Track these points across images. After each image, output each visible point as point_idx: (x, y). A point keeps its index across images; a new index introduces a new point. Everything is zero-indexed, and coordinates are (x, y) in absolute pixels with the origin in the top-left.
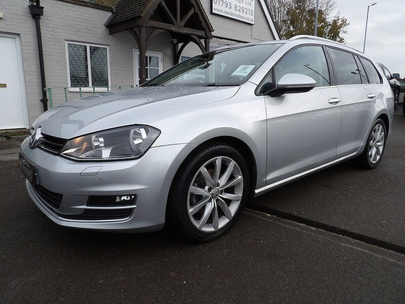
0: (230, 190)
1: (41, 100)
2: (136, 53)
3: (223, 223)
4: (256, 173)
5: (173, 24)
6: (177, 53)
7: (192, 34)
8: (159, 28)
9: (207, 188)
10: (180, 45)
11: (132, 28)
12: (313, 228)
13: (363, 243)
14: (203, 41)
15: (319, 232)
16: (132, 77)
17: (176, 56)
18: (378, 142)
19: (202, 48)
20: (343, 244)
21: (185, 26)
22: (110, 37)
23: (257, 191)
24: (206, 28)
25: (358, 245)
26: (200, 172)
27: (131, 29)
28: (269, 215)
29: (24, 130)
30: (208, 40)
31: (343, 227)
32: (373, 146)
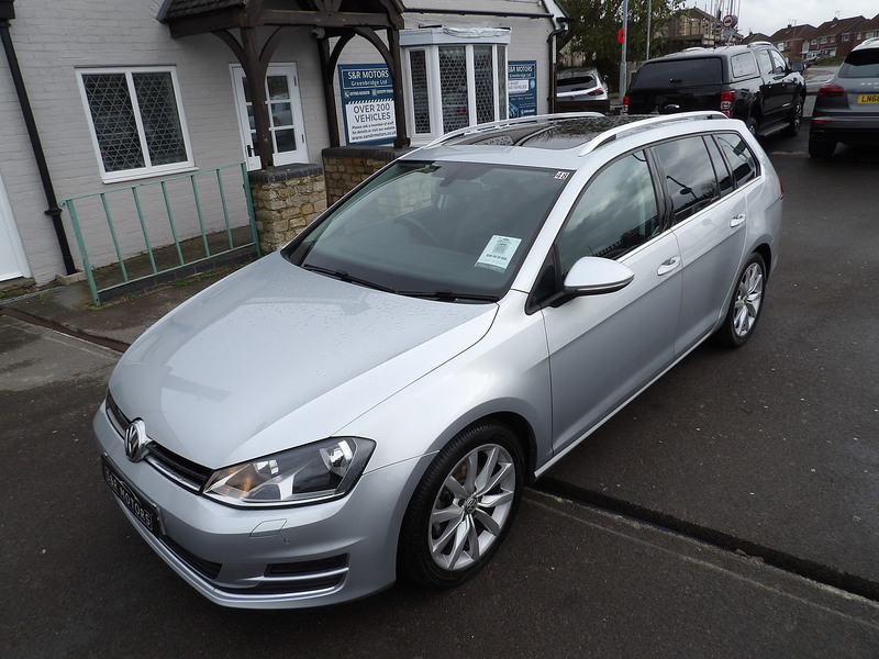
0: (496, 490)
1: (47, 213)
2: (238, 74)
3: (485, 541)
4: (535, 447)
5: (317, 9)
6: (327, 60)
7: (360, 26)
8: (285, 25)
9: (455, 501)
10: (333, 41)
11: (225, 30)
12: (636, 525)
13: (716, 550)
14: (382, 35)
15: (646, 531)
16: (236, 129)
17: (326, 66)
18: (754, 293)
19: (383, 50)
20: (685, 558)
21: (341, 10)
22: (175, 45)
23: (537, 473)
24: (389, 7)
25: (707, 556)
26: (445, 487)
27: (223, 32)
28: (560, 500)
29: (21, 283)
30: (394, 32)
31: (684, 517)
32: (742, 307)
